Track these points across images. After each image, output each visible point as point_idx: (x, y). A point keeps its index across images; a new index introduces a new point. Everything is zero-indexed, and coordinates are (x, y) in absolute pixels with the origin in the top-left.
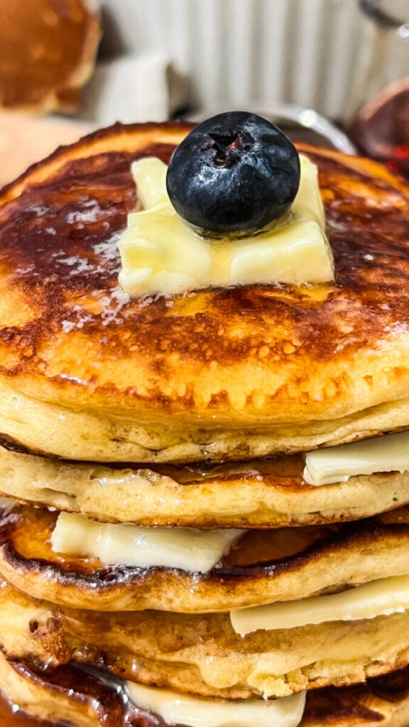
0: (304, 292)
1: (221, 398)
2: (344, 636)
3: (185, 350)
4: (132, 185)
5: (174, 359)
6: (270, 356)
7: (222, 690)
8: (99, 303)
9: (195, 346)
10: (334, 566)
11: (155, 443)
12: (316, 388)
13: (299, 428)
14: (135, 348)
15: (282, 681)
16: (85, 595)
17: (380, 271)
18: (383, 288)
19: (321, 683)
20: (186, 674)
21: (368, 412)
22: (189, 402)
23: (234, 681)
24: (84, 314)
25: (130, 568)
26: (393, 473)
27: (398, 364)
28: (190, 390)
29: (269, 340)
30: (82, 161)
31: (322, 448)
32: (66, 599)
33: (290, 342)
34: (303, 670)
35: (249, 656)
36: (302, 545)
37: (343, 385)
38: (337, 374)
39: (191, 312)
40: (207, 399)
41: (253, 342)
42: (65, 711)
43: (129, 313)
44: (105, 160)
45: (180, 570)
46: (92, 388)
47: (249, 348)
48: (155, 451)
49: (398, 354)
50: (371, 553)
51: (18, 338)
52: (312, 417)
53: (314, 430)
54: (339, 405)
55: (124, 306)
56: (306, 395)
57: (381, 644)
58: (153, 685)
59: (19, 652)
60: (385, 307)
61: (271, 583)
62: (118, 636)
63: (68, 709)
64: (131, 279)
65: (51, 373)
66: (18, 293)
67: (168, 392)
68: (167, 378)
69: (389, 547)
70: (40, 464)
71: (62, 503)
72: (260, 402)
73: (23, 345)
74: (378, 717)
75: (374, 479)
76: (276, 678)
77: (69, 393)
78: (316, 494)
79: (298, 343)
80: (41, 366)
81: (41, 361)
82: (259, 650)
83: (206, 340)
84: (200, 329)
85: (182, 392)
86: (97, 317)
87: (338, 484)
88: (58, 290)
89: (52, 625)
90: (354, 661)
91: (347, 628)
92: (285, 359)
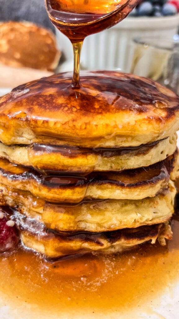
1: (46, 122)
3: (41, 105)
5: (36, 108)
6: (67, 110)
9: (44, 104)
12: (79, 124)
14: (25, 104)
22: (36, 122)
29: (69, 105)
33: (76, 107)
37: (88, 126)
38: (87, 121)
39: (48, 93)
40: (42, 121)
41: (64, 105)
47: (61, 107)
56: (74, 126)
67: (30, 118)
79: (78, 108)
83: (48, 103)
84: (48, 99)
85: (34, 119)
92: (72, 112)
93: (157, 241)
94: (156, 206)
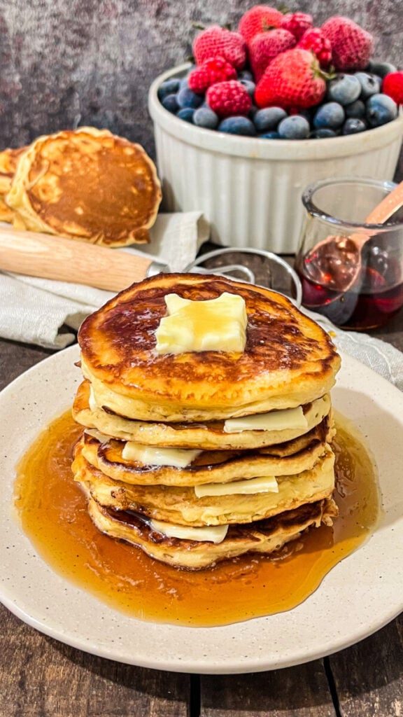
0: (230, 355)
1: (191, 396)
2: (243, 502)
3: (179, 376)
4: (165, 304)
5: (174, 380)
6: (212, 381)
7: (191, 522)
8: (146, 356)
9: (183, 375)
10: (237, 468)
11: (165, 413)
12: (229, 394)
13: (222, 410)
14: (159, 375)
15: (215, 519)
16: (134, 477)
17: (265, 348)
18: (264, 355)
19: (233, 522)
20: (176, 516)
21: (250, 404)
22: (179, 397)
23: (196, 518)
24: (140, 360)
25: (154, 466)
26: (262, 431)
27: (262, 386)
28: (180, 392)
29: (213, 374)
30: (144, 291)
31: (232, 418)
32: (127, 478)
33: (221, 375)
34: (226, 515)
35: (203, 508)
36: (225, 459)
37: (240, 393)
38: (239, 389)
39: (183, 361)
40: (186, 396)
41: (207, 375)
42: (124, 533)
43: (159, 360)
44: (154, 291)
45: (174, 467)
46: (142, 389)
47: (205, 377)
48: (166, 417)
49: (263, 382)
50: (253, 465)
51: (113, 369)
52: (227, 405)
53: (229, 410)
54: (238, 401)
55: (156, 358)
56: (225, 396)
57: (260, 506)
58: (162, 521)
59: (106, 504)
60: (262, 363)
61: (210, 473)
62: (148, 499)
63: (126, 532)
64: (160, 347)
65: (126, 383)
66: (113, 350)
67: (171, 393)
68: (171, 387)
69: (262, 462)
70: (120, 420)
71: (127, 437)
72: (206, 398)
73: (115, 372)
74: (258, 540)
75: (254, 433)
76: (213, 517)
77: (133, 392)
78: (228, 436)
79: (224, 376)
80: (122, 381)
81: (122, 378)
82: (206, 506)
83: (188, 373)
84: (186, 368)
85: (176, 393)
86: (145, 362)
87: (238, 433)
88: (130, 350)
89: (121, 491)
90: (247, 513)
91: (244, 499)
92: (218, 382)
93: (322, 523)
94: (314, 479)
